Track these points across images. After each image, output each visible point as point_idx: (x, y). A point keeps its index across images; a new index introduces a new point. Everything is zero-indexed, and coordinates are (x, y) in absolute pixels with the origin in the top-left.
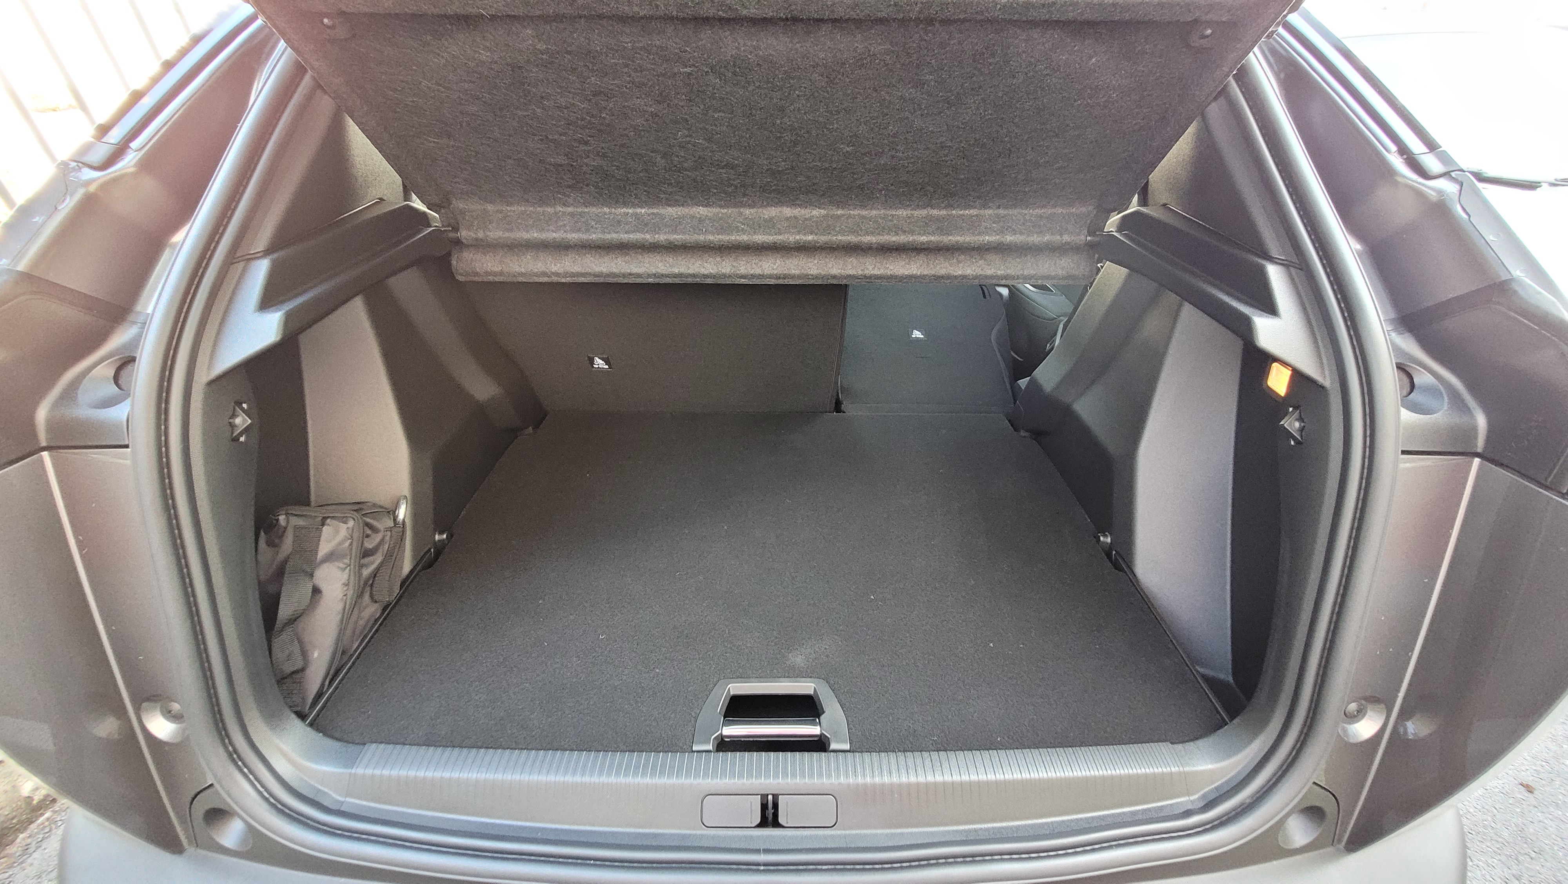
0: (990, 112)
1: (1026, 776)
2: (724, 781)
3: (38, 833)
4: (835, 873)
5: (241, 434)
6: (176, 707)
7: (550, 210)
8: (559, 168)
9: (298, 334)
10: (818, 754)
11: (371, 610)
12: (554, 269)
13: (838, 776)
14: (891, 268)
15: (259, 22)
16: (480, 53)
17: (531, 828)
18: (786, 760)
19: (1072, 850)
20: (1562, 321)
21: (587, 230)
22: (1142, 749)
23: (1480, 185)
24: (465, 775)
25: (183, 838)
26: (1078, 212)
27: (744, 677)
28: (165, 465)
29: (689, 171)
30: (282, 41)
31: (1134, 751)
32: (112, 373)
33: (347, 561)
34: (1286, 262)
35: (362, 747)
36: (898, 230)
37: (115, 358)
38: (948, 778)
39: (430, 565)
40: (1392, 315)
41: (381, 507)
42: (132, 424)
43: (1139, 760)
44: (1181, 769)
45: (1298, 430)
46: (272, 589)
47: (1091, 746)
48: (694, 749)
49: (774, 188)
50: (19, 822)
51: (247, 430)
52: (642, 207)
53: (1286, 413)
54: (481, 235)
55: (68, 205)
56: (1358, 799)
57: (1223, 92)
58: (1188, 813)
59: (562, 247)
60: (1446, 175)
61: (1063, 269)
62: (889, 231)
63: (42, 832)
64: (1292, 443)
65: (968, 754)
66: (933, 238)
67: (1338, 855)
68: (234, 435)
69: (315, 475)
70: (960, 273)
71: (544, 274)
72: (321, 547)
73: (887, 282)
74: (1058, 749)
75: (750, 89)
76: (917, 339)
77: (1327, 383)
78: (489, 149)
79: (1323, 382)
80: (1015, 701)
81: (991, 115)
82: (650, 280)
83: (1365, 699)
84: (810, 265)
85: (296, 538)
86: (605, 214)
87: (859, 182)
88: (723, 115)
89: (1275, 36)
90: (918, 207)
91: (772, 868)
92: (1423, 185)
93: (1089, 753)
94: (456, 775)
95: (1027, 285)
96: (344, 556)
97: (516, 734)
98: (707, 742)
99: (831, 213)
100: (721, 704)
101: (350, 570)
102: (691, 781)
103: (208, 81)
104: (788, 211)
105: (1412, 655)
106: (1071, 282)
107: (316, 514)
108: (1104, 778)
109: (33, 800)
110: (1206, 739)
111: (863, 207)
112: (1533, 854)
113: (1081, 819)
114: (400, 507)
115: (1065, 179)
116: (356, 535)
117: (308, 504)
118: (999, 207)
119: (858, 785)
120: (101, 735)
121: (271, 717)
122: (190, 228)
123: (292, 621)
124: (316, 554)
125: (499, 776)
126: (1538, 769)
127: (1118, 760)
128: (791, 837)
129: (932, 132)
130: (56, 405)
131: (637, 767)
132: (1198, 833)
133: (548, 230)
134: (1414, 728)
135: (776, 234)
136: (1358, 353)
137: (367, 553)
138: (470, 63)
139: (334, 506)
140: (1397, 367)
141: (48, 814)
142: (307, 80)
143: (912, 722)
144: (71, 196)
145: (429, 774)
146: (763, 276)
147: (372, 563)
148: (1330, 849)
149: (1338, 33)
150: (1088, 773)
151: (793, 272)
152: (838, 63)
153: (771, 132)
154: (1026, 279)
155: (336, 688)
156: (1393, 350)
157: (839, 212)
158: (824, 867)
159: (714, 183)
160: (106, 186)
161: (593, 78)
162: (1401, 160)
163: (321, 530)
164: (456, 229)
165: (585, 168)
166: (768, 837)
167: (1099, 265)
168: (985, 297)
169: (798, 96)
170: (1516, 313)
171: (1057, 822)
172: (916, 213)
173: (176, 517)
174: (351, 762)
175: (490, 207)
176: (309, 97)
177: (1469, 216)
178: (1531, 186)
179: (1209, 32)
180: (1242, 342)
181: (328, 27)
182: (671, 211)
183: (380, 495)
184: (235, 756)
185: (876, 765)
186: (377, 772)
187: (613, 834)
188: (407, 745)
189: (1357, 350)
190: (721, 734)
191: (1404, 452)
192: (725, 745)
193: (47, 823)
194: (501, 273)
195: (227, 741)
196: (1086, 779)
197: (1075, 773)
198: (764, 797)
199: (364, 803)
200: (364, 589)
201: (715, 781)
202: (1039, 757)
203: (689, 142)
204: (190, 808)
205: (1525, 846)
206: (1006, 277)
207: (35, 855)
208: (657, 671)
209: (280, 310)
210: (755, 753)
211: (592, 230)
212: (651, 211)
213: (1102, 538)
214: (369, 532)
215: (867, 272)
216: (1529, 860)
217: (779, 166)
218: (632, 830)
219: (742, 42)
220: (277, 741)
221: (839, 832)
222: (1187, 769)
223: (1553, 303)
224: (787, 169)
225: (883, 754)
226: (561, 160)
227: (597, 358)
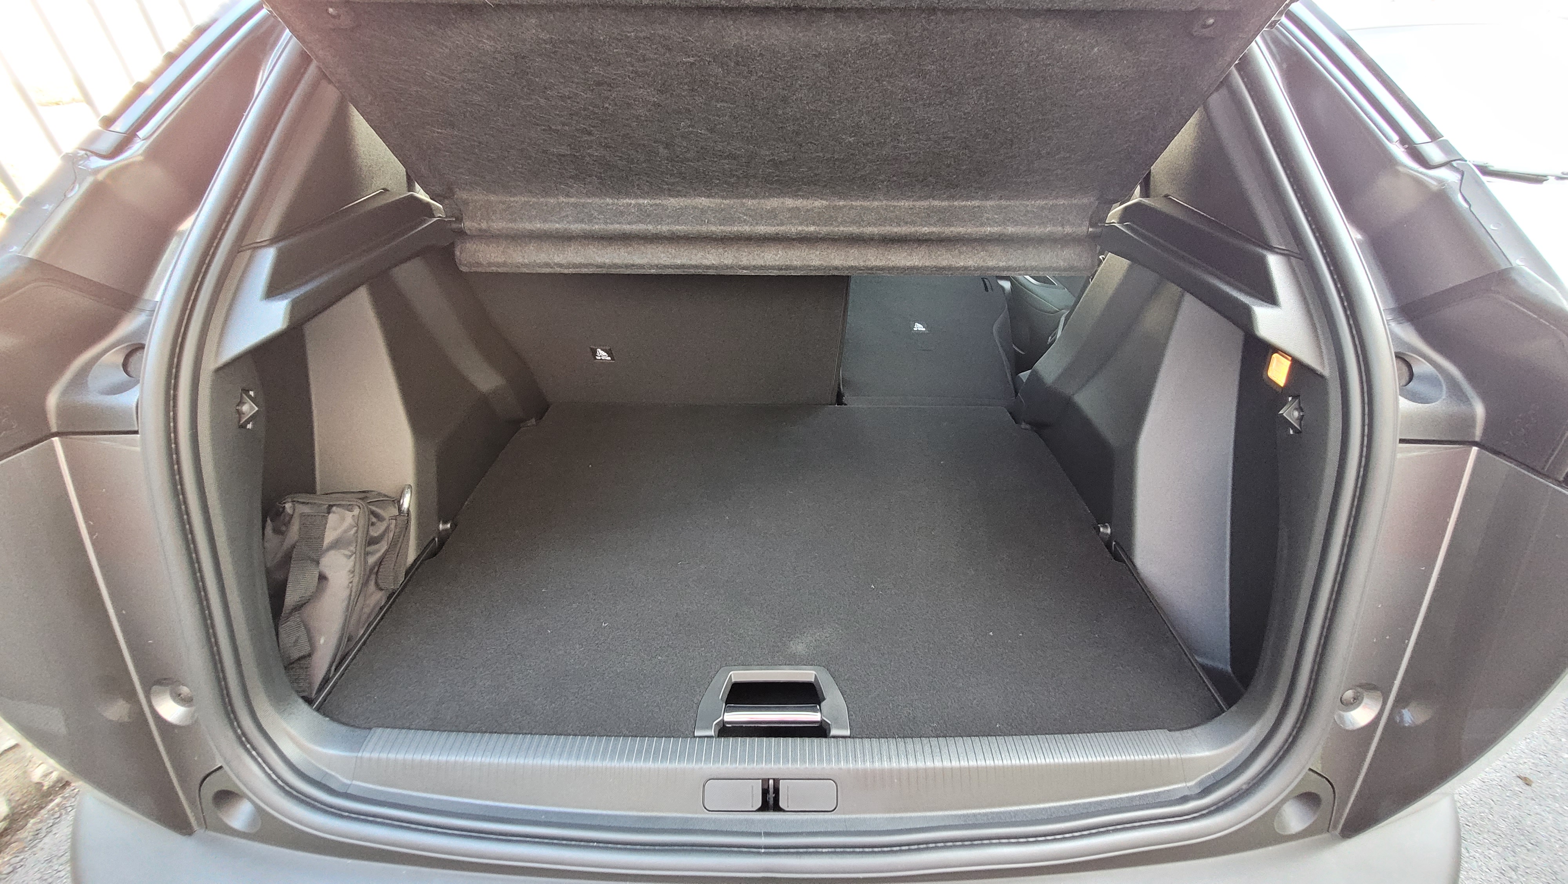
0: (992, 102)
1: (1024, 762)
2: (725, 765)
3: (48, 818)
4: (834, 856)
5: (247, 422)
6: (185, 690)
7: (552, 201)
8: (563, 159)
9: (303, 324)
10: (818, 739)
11: (376, 598)
12: (557, 259)
13: (838, 761)
14: (893, 259)
15: (264, 12)
16: (484, 43)
17: (535, 811)
18: (787, 745)
19: (1070, 835)
20: (1561, 310)
21: (590, 221)
22: (1140, 736)
23: (1485, 179)
24: (470, 759)
25: (192, 820)
26: (1080, 203)
27: (746, 665)
28: (174, 451)
29: (691, 161)
30: (287, 31)
31: (1132, 738)
32: (121, 359)
33: (352, 548)
34: (1286, 252)
35: (368, 730)
36: (899, 221)
37: (123, 346)
38: (947, 764)
39: (434, 554)
40: (1392, 306)
41: (385, 496)
42: (141, 411)
43: (1137, 748)
44: (1178, 756)
45: (1297, 419)
46: (279, 576)
47: (1089, 733)
48: (696, 734)
49: (776, 178)
50: (29, 808)
51: (252, 418)
52: (644, 198)
53: (1285, 403)
54: (484, 225)
55: (77, 193)
56: (1353, 787)
57: (1225, 82)
58: (1185, 799)
59: (566, 238)
60: (1447, 164)
61: (1064, 260)
62: (891, 222)
63: (53, 818)
64: (1291, 432)
65: (968, 740)
66: (934, 229)
67: (1333, 842)
68: (241, 422)
69: (320, 465)
70: (962, 264)
71: (547, 265)
72: (326, 534)
73: (889, 273)
74: (1056, 736)
75: (753, 78)
76: (919, 333)
77: (1326, 372)
78: (492, 139)
79: (1322, 371)
80: (1013, 688)
81: (993, 105)
82: (653, 271)
83: (1361, 686)
84: (813, 256)
85: (303, 525)
86: (608, 205)
87: (859, 174)
88: (725, 105)
89: (1277, 25)
90: (920, 198)
91: (773, 850)
92: (1424, 175)
93: (1087, 740)
94: (461, 759)
95: (1028, 277)
96: (349, 544)
97: (520, 719)
98: (709, 728)
99: (833, 204)
100: (723, 690)
101: (355, 558)
102: (693, 765)
103: (213, 70)
104: (790, 202)
105: (1408, 643)
106: (1073, 274)
107: (320, 502)
108: (1101, 764)
109: (43, 786)
110: (1203, 727)
111: (866, 198)
112: (1530, 846)
113: (1079, 804)
114: (404, 496)
115: (1068, 170)
116: (362, 522)
117: (315, 493)
118: (1001, 198)
119: (858, 770)
120: (111, 718)
121: (279, 701)
122: (198, 215)
123: (299, 607)
124: (323, 540)
125: (504, 760)
126: (1536, 762)
127: (1115, 747)
128: (792, 821)
129: (934, 122)
130: (65, 392)
131: (640, 752)
132: (1194, 819)
133: (551, 221)
134: (1409, 716)
135: (778, 225)
136: (1357, 343)
137: (372, 541)
138: (474, 53)
139: (340, 494)
140: (1396, 357)
141: (58, 800)
142: (312, 69)
143: (911, 709)
144: (80, 184)
145: (435, 758)
146: (765, 266)
147: (378, 551)
148: (1326, 835)
149: (1345, 25)
150: (1086, 760)
151: (795, 263)
152: (840, 52)
153: (773, 122)
154: (1026, 270)
155: (342, 675)
156: (1392, 339)
157: (841, 203)
158: (824, 850)
159: (717, 174)
160: (115, 175)
161: (596, 68)
162: (1403, 150)
163: (326, 518)
164: (459, 220)
165: (588, 159)
166: (769, 821)
167: (1101, 257)
168: (986, 289)
169: (800, 86)
170: (1517, 302)
171: (1055, 807)
172: (918, 204)
173: (185, 502)
174: (357, 746)
175: (493, 198)
176: (315, 86)
177: (1470, 206)
178: (1537, 179)
179: (1211, 21)
180: (1242, 333)
181: (334, 17)
182: (673, 202)
183: (386, 485)
184: (244, 739)
185: (876, 750)
186: (384, 756)
187: (616, 817)
188: (412, 729)
189: (1356, 339)
190: (723, 720)
191: (1402, 441)
192: (726, 731)
193: (57, 809)
194: (504, 264)
195: (235, 724)
196: (1084, 765)
197: (1073, 760)
198: (765, 781)
199: (371, 786)
200: (369, 577)
201: (717, 765)
202: (1038, 743)
203: (692, 132)
204: (200, 790)
205: (1522, 837)
206: (1008, 269)
207: (46, 840)
208: (660, 658)
209: (286, 299)
210: (756, 739)
211: (595, 221)
212: (653, 202)
213: (1101, 529)
214: (374, 520)
215: (868, 263)
216: (1526, 851)
217: (781, 157)
218: (635, 813)
219: (744, 32)
220: (284, 725)
221: (839, 816)
222: (1184, 756)
223: (1553, 291)
224: (789, 160)
225: (883, 740)
226: (564, 150)
227: (599, 350)
